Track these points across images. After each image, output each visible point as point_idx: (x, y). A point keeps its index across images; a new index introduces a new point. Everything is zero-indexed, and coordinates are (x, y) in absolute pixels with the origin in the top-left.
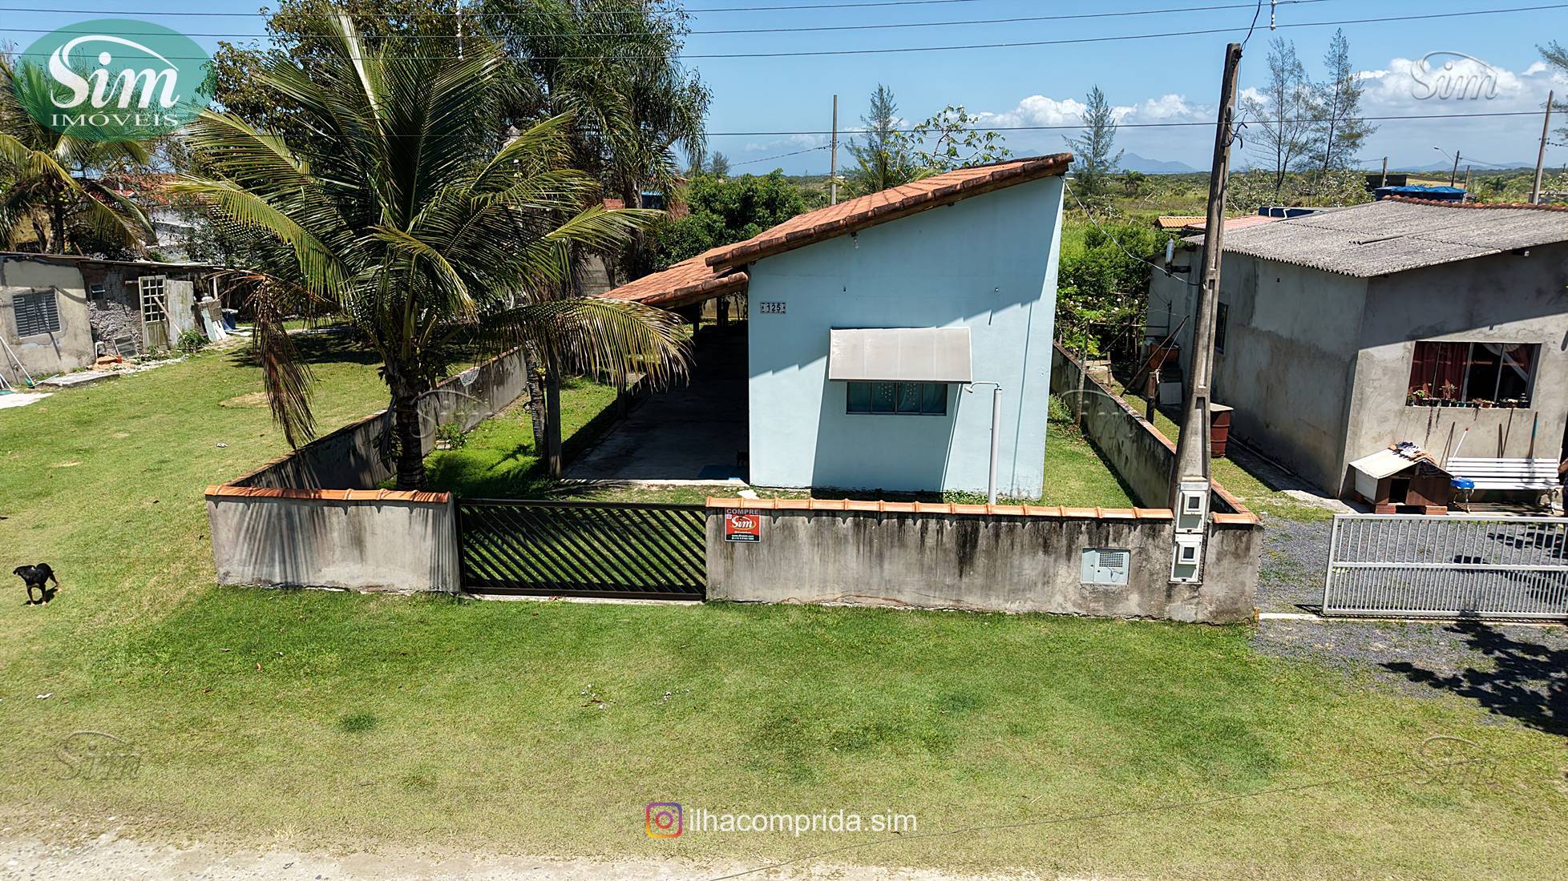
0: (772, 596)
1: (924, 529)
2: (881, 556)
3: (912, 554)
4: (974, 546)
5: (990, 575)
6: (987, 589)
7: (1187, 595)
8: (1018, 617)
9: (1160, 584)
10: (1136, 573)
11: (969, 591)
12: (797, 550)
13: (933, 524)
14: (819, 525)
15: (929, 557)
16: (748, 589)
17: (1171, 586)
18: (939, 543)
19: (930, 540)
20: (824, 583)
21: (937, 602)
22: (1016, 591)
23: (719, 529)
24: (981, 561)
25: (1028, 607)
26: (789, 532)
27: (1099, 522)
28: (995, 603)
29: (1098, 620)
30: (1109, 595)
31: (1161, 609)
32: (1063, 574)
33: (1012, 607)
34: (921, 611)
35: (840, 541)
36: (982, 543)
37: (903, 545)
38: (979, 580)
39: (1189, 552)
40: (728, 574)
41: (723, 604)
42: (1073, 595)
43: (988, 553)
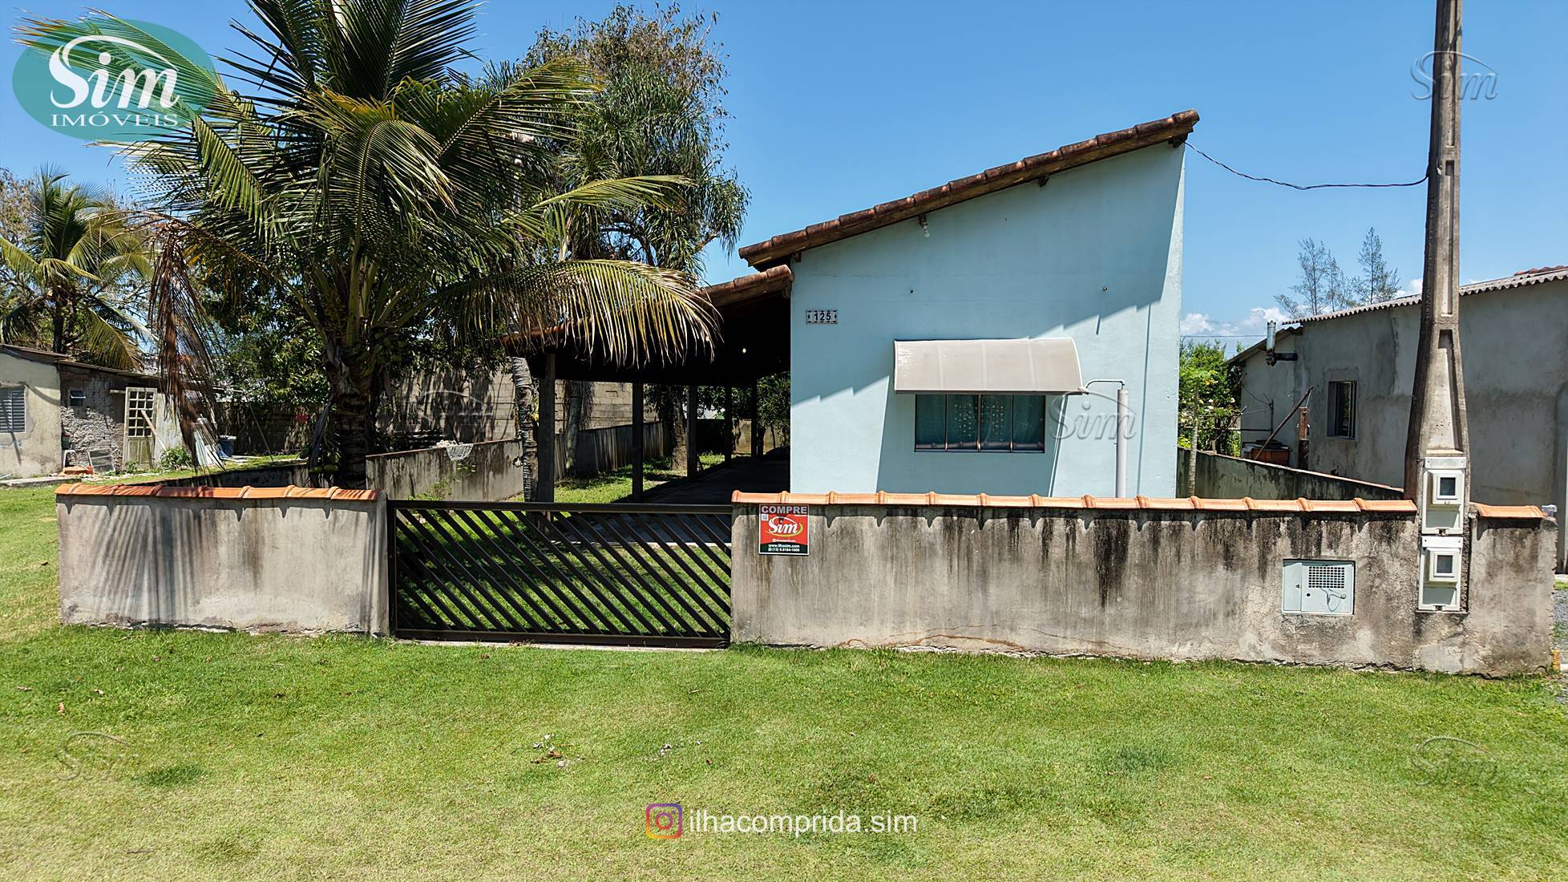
0: (826, 636)
1: (1047, 534)
2: (984, 574)
3: (1030, 572)
4: (1122, 556)
5: (1147, 603)
6: (1143, 624)
7: (1445, 630)
8: (1191, 666)
9: (1404, 614)
10: (1365, 597)
11: (1116, 627)
12: (861, 567)
13: (1060, 526)
14: (894, 529)
15: (1055, 576)
16: (790, 632)
17: (1421, 617)
18: (1070, 554)
19: (1057, 550)
20: (901, 616)
21: (1070, 644)
22: (1186, 626)
23: (750, 536)
24: (1132, 581)
25: (1205, 650)
26: (850, 537)
27: (1306, 517)
28: (1155, 646)
29: (1311, 669)
30: (1325, 632)
31: (1407, 653)
32: (1256, 599)
33: (1180, 652)
34: (1046, 658)
35: (924, 552)
36: (1134, 553)
37: (1016, 558)
38: (1131, 611)
39: (1445, 562)
40: (763, 603)
41: (755, 648)
42: (1272, 633)
43: (1145, 570)
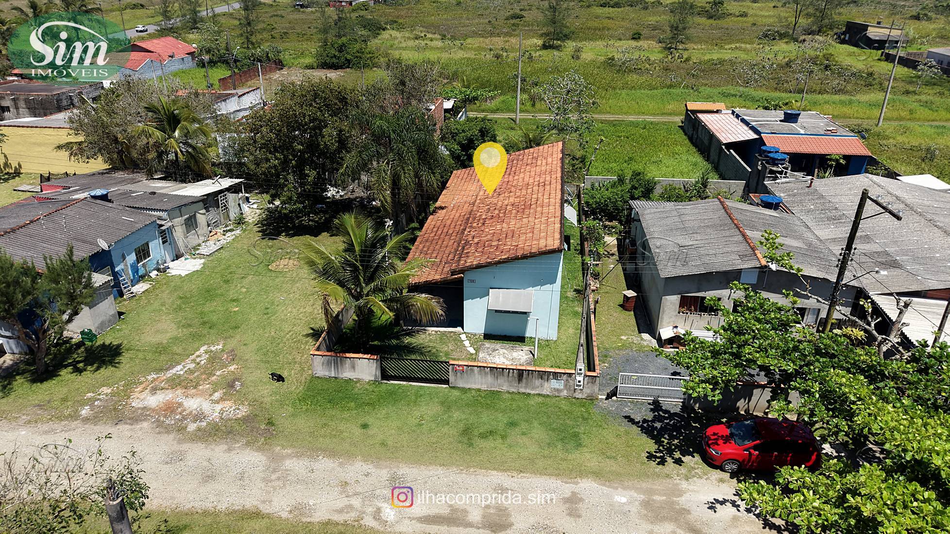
0: (467, 386)
1: (509, 372)
2: (497, 378)
3: (506, 378)
4: (522, 376)
5: (527, 384)
6: (526, 387)
7: (579, 392)
8: (534, 395)
9: (572, 388)
10: (565, 386)
11: (521, 387)
12: (474, 375)
13: (511, 371)
14: (481, 370)
15: (510, 379)
16: (461, 384)
17: (575, 389)
18: (513, 376)
19: (511, 375)
20: (482, 384)
21: (512, 390)
22: (533, 388)
23: (453, 369)
24: (524, 381)
25: (537, 392)
26: (472, 371)
27: (556, 373)
28: (528, 391)
29: (556, 397)
30: (558, 390)
31: (572, 395)
32: (546, 384)
33: (533, 392)
34: (508, 392)
35: (486, 374)
36: (524, 376)
37: (503, 375)
38: (524, 385)
39: (579, 382)
40: (455, 380)
41: (453, 388)
42: (549, 390)
43: (526, 378)
